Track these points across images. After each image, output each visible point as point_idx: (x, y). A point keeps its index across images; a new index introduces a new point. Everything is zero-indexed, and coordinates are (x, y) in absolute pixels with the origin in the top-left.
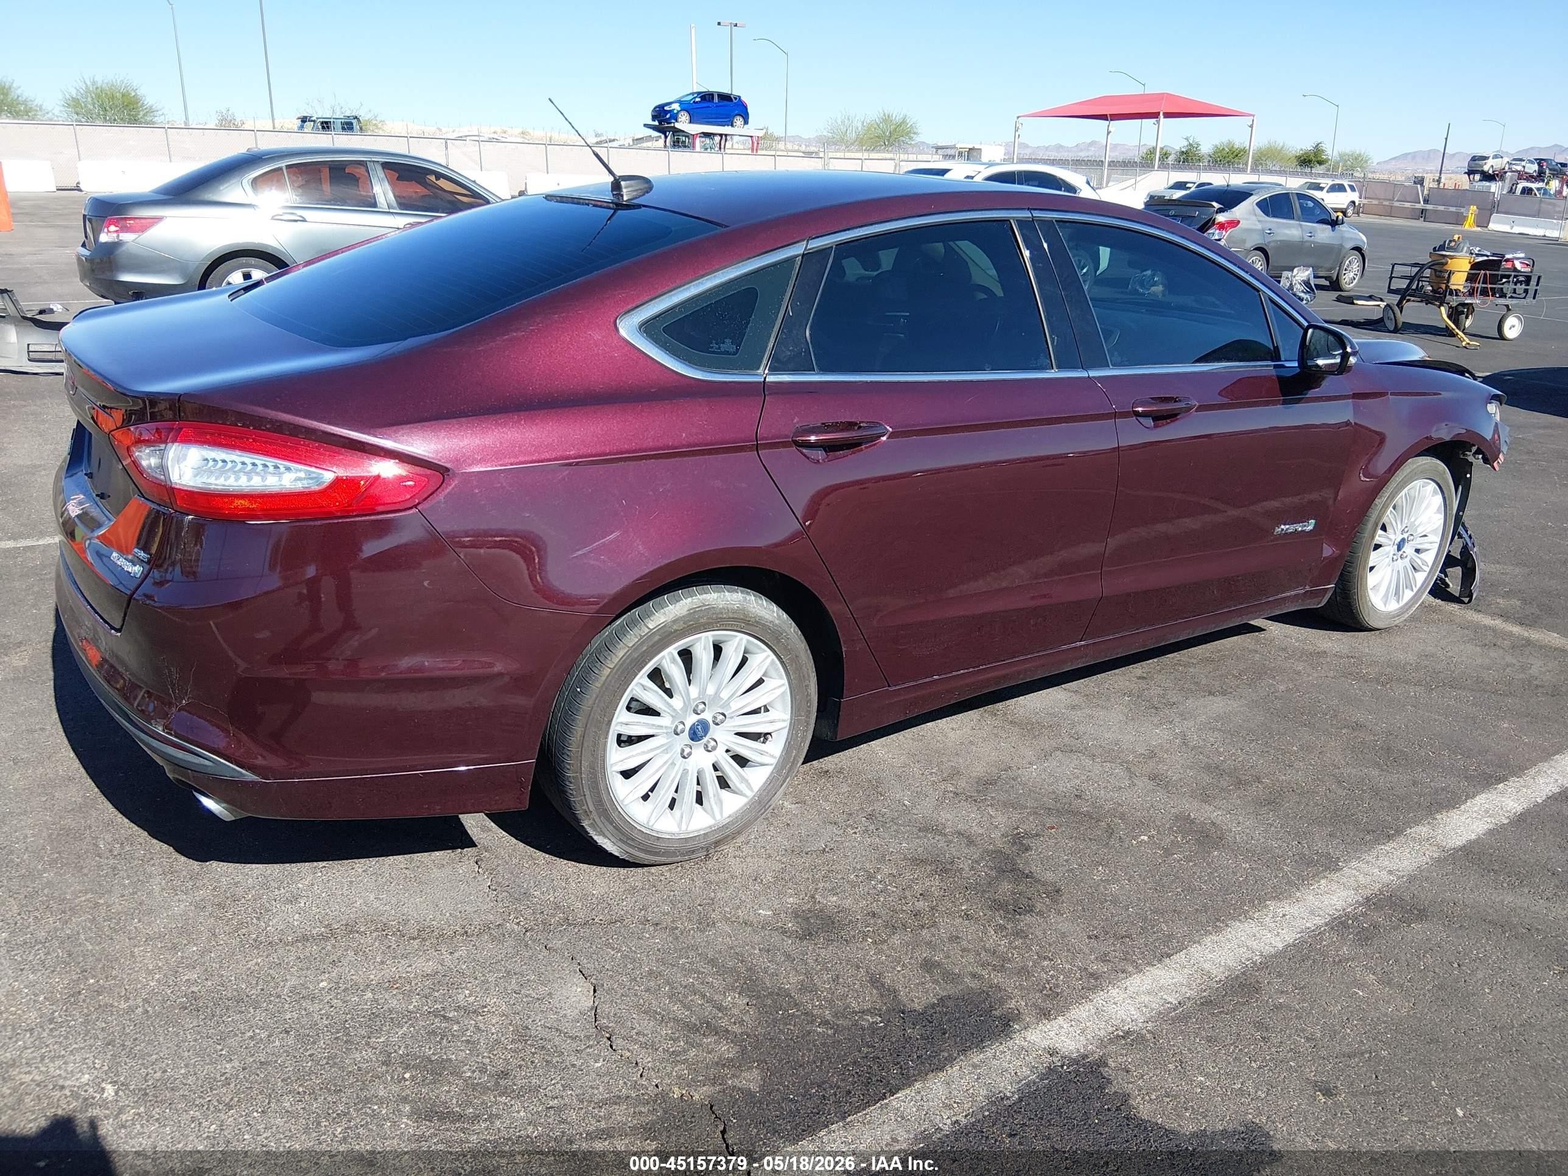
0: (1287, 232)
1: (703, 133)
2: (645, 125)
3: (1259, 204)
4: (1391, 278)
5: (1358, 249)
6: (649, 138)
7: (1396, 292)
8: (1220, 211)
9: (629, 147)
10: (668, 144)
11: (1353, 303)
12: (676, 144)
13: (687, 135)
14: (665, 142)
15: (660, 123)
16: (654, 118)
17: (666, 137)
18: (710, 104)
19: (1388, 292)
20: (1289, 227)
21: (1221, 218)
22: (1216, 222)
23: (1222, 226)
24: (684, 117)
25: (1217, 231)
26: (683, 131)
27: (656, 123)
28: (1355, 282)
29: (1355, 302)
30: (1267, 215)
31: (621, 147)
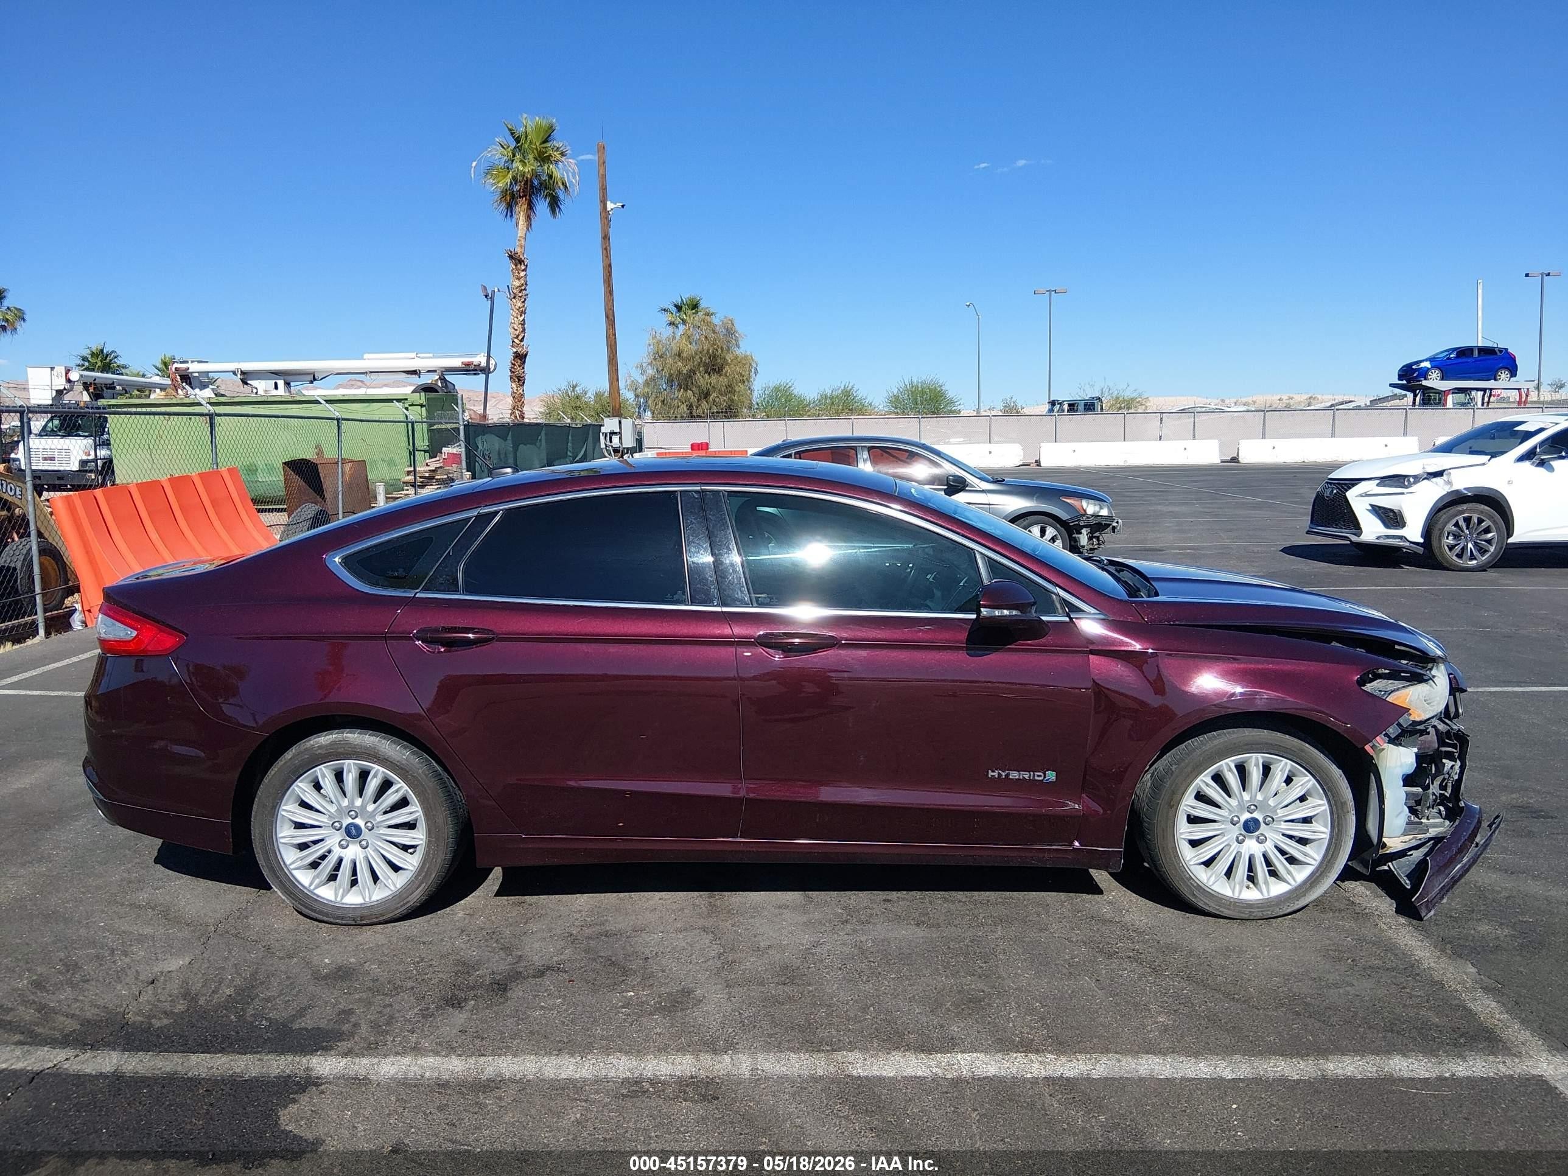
1: (1456, 389)
2: (1391, 385)
6: (1395, 397)
9: (1367, 408)
10: (1417, 403)
12: (1426, 402)
13: (1439, 392)
14: (1414, 400)
15: (1409, 381)
16: (1400, 377)
17: (1415, 396)
18: (1470, 360)
24: (1435, 375)
26: (1433, 388)
27: (1404, 382)
31: (1358, 408)
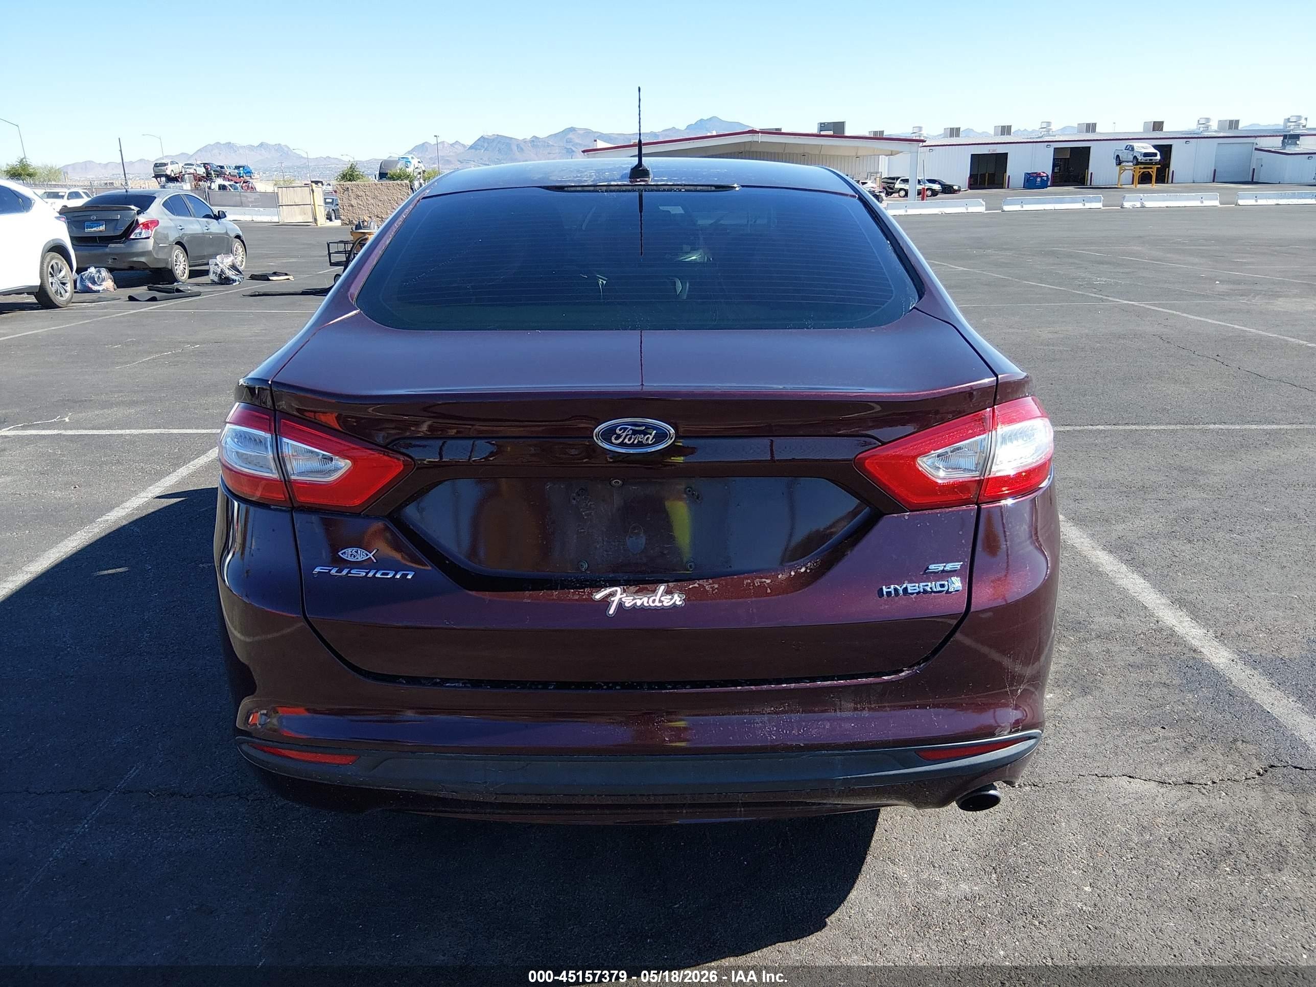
0: (191, 227)
3: (165, 204)
4: (329, 254)
5: (238, 237)
7: (337, 264)
8: (139, 213)
11: (269, 280)
19: (331, 265)
20: (191, 223)
21: (142, 219)
22: (140, 223)
23: (146, 226)
25: (144, 231)
28: (244, 263)
29: (271, 278)
30: (173, 214)
